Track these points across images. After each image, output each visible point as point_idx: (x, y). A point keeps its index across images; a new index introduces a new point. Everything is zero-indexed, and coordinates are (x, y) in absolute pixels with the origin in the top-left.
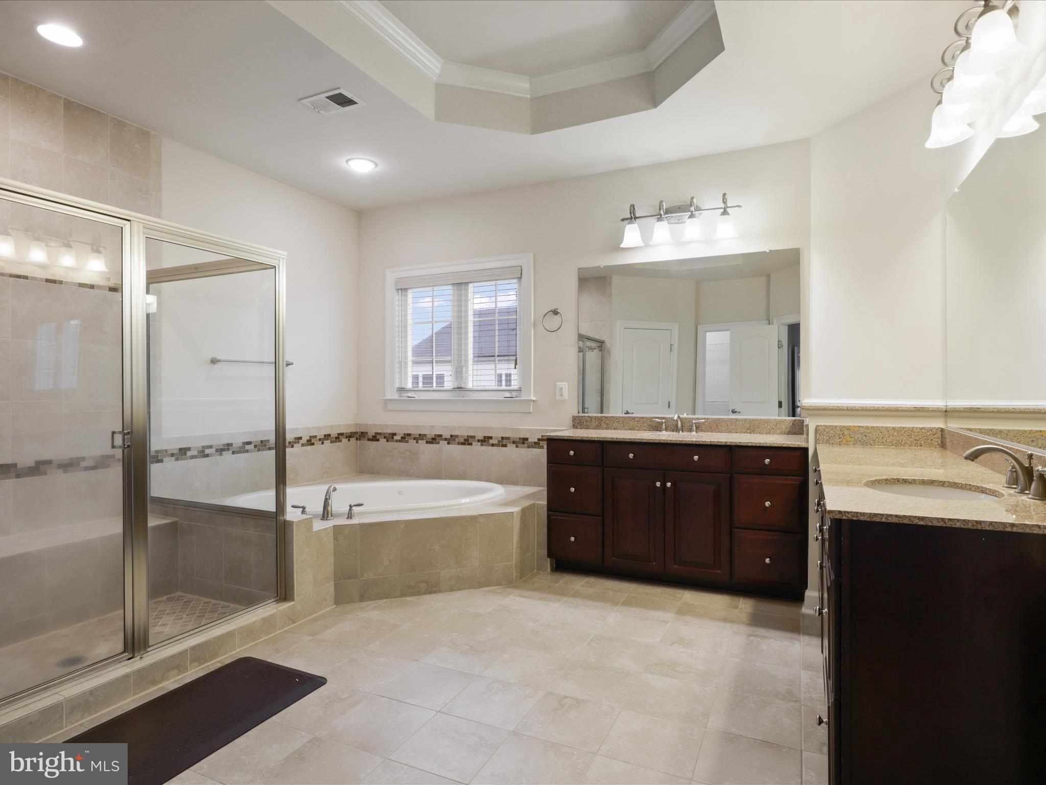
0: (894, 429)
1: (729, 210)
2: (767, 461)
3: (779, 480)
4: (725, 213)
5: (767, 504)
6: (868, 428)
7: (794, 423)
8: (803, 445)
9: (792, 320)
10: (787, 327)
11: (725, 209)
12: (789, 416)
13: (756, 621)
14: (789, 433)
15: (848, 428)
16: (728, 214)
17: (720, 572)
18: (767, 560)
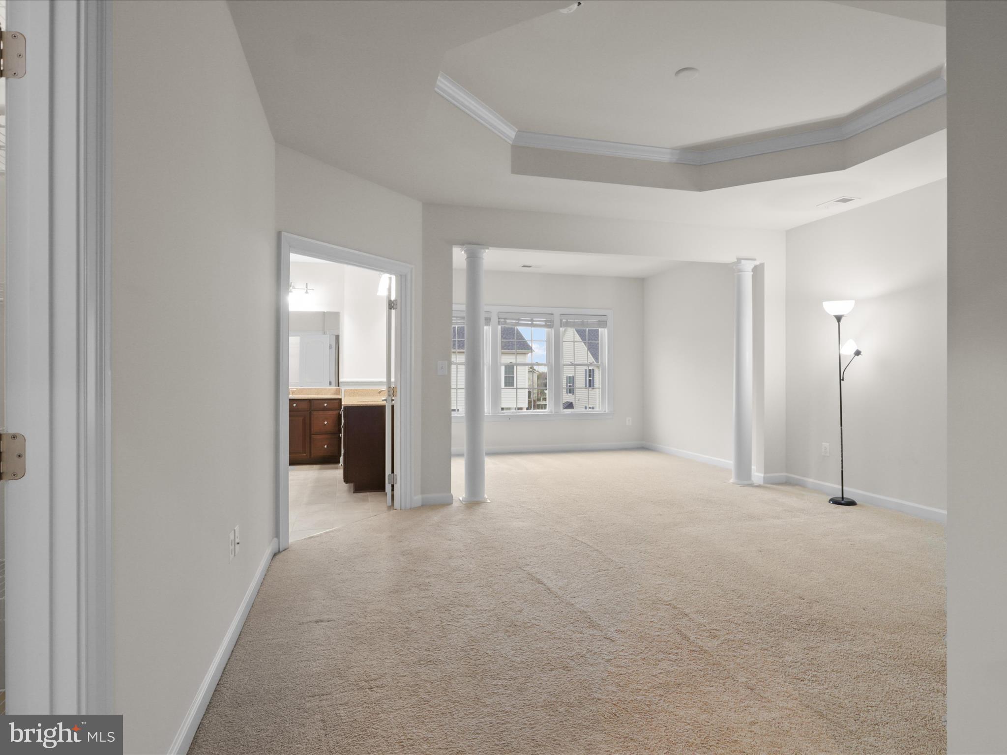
0: (372, 390)
1: (308, 291)
2: (326, 405)
3: (330, 413)
4: (307, 292)
5: (326, 422)
6: (363, 389)
7: (337, 389)
8: (340, 397)
9: (336, 334)
10: (335, 337)
11: (307, 291)
12: (335, 386)
13: (320, 469)
14: (334, 394)
15: (356, 390)
16: (308, 293)
17: (305, 455)
18: (326, 446)
